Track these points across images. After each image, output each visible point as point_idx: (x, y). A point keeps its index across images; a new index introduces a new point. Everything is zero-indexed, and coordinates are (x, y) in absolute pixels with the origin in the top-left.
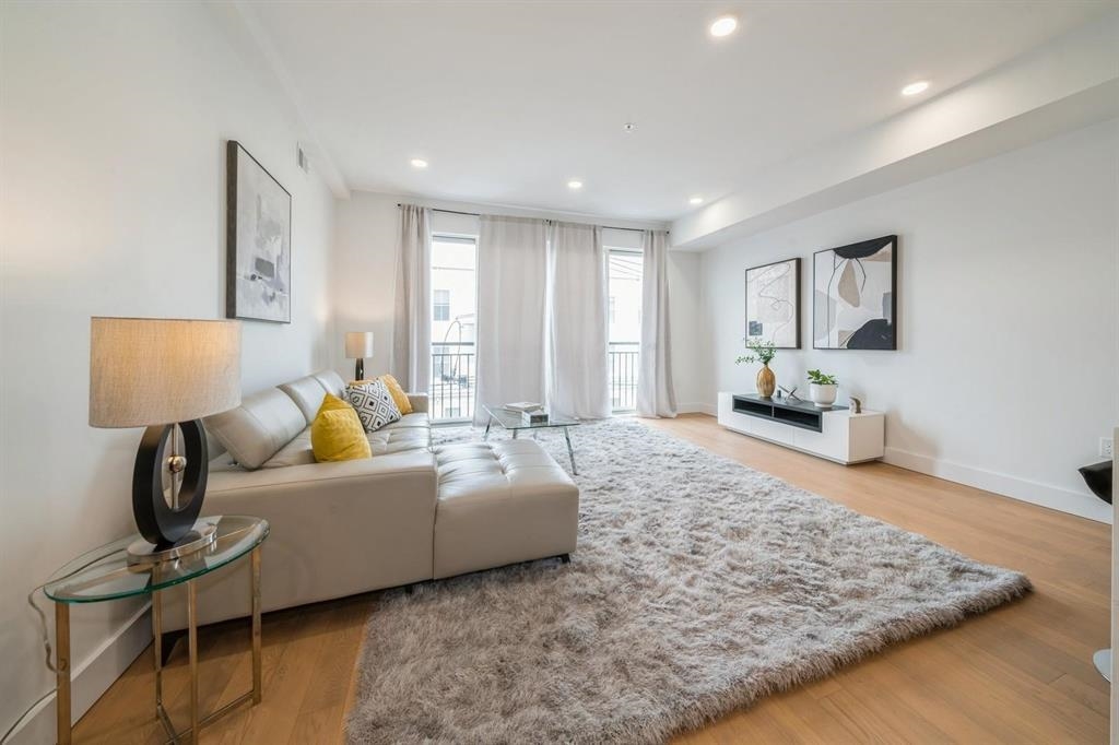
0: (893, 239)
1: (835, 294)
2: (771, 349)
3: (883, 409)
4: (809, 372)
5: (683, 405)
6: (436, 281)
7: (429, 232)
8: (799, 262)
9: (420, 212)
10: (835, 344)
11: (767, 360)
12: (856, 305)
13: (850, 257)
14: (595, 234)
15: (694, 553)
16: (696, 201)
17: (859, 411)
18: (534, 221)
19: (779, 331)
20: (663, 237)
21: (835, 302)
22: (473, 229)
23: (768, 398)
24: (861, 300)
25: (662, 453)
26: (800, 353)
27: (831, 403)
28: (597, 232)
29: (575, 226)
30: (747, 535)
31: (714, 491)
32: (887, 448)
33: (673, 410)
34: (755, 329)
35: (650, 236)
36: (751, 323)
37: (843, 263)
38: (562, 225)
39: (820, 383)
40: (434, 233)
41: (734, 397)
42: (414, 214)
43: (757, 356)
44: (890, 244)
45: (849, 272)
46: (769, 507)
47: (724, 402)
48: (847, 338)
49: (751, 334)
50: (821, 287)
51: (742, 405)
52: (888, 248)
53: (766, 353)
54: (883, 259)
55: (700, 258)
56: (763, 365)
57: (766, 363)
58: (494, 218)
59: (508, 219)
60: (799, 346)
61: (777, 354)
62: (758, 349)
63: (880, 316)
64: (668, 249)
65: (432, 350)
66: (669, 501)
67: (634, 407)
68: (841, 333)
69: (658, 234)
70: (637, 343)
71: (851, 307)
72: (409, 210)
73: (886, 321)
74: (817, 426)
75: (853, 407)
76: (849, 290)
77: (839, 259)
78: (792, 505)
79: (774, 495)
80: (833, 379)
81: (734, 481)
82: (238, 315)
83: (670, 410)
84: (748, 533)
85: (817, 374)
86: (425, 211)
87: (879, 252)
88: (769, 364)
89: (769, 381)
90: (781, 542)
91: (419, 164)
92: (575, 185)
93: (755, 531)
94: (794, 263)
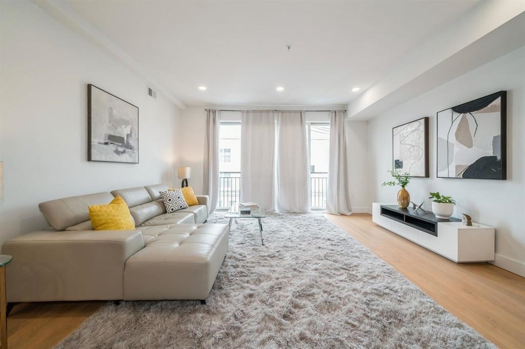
0: (503, 95)
1: (453, 139)
2: (407, 177)
3: (495, 224)
4: (431, 194)
5: (356, 208)
6: (222, 144)
7: (218, 121)
8: (427, 120)
9: (214, 112)
10: (453, 175)
11: (404, 184)
12: (470, 146)
13: (465, 112)
14: (301, 115)
15: (285, 317)
16: (356, 90)
17: (469, 224)
18: (268, 111)
19: (414, 166)
20: (342, 114)
21: (453, 145)
22: (238, 118)
23: (405, 209)
24: (474, 143)
25: (322, 237)
26: (428, 180)
27: (449, 216)
28: (302, 114)
29: (290, 112)
30: (335, 310)
31: (336, 269)
32: (497, 255)
33: (350, 210)
34: (398, 164)
35: (334, 114)
36: (396, 161)
37: (459, 117)
38: (282, 112)
39: (439, 202)
40: (221, 121)
41: (381, 206)
42: (212, 113)
43: (397, 181)
44: (500, 98)
45: (463, 124)
46: (368, 289)
47: (376, 209)
48: (462, 170)
49: (396, 168)
50: (443, 135)
51: (386, 212)
52: (498, 102)
53: (404, 179)
54: (493, 110)
55: (366, 124)
56: (401, 188)
57: (403, 186)
58: (248, 112)
59: (254, 111)
60: (427, 175)
61: (411, 181)
62: (398, 177)
63: (490, 153)
64: (346, 120)
65: (220, 175)
66: (300, 272)
67: (325, 208)
68: (457, 167)
69: (339, 112)
70: (327, 173)
71: (466, 148)
72: (209, 111)
73: (495, 157)
74: (434, 231)
75: (465, 221)
76: (464, 136)
77: (456, 115)
78: (387, 291)
79: (379, 279)
80: (450, 199)
81: (355, 263)
82: (92, 160)
83: (347, 211)
84: (337, 308)
85: (437, 195)
86: (216, 111)
87: (489, 106)
88: (406, 188)
89: (405, 197)
90: (356, 323)
91: (202, 88)
92: (280, 89)
93: (344, 307)
94: (423, 121)
